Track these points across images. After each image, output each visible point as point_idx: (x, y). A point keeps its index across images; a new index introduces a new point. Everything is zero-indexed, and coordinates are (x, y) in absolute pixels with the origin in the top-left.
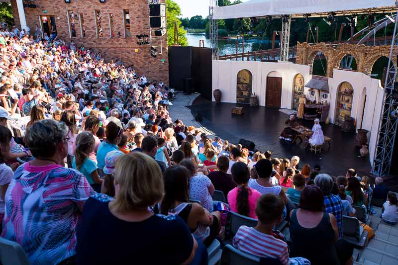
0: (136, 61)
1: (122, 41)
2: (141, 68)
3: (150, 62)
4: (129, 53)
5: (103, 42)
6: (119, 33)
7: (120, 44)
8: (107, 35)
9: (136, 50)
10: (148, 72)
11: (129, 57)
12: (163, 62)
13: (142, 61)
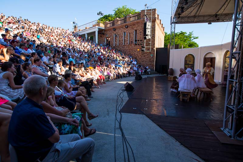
0: (138, 56)
1: (133, 45)
2: (140, 59)
3: (144, 56)
4: (135, 51)
5: (126, 47)
6: (132, 42)
7: (132, 47)
8: (127, 43)
9: (138, 50)
10: (143, 61)
11: (135, 54)
12: (152, 56)
13: (140, 55)
